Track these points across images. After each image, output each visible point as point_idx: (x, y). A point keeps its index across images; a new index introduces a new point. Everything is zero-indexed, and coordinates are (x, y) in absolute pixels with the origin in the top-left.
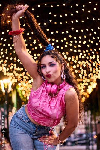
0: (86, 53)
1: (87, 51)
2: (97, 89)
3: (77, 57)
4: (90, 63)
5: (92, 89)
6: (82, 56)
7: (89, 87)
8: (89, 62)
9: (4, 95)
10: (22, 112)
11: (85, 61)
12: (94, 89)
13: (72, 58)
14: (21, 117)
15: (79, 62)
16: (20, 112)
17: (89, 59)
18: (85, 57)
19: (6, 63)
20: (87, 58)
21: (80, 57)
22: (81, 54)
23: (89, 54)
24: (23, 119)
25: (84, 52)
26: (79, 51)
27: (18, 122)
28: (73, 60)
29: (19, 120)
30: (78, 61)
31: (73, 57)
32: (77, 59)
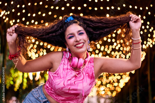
0: (121, 44)
1: (122, 41)
2: (129, 83)
3: (111, 47)
4: (124, 54)
5: (124, 83)
6: (116, 46)
7: (120, 81)
8: (122, 53)
9: (32, 82)
10: (39, 91)
11: (119, 52)
12: (126, 84)
13: (105, 48)
14: (37, 96)
15: (113, 53)
16: (37, 90)
17: (123, 50)
18: (119, 48)
19: (36, 49)
20: (121, 49)
21: (114, 47)
22: (115, 44)
23: (123, 45)
24: (39, 98)
25: (118, 42)
26: (113, 40)
27: (32, 101)
28: (106, 50)
29: (34, 99)
30: (111, 52)
31: (107, 46)
32: (110, 49)
